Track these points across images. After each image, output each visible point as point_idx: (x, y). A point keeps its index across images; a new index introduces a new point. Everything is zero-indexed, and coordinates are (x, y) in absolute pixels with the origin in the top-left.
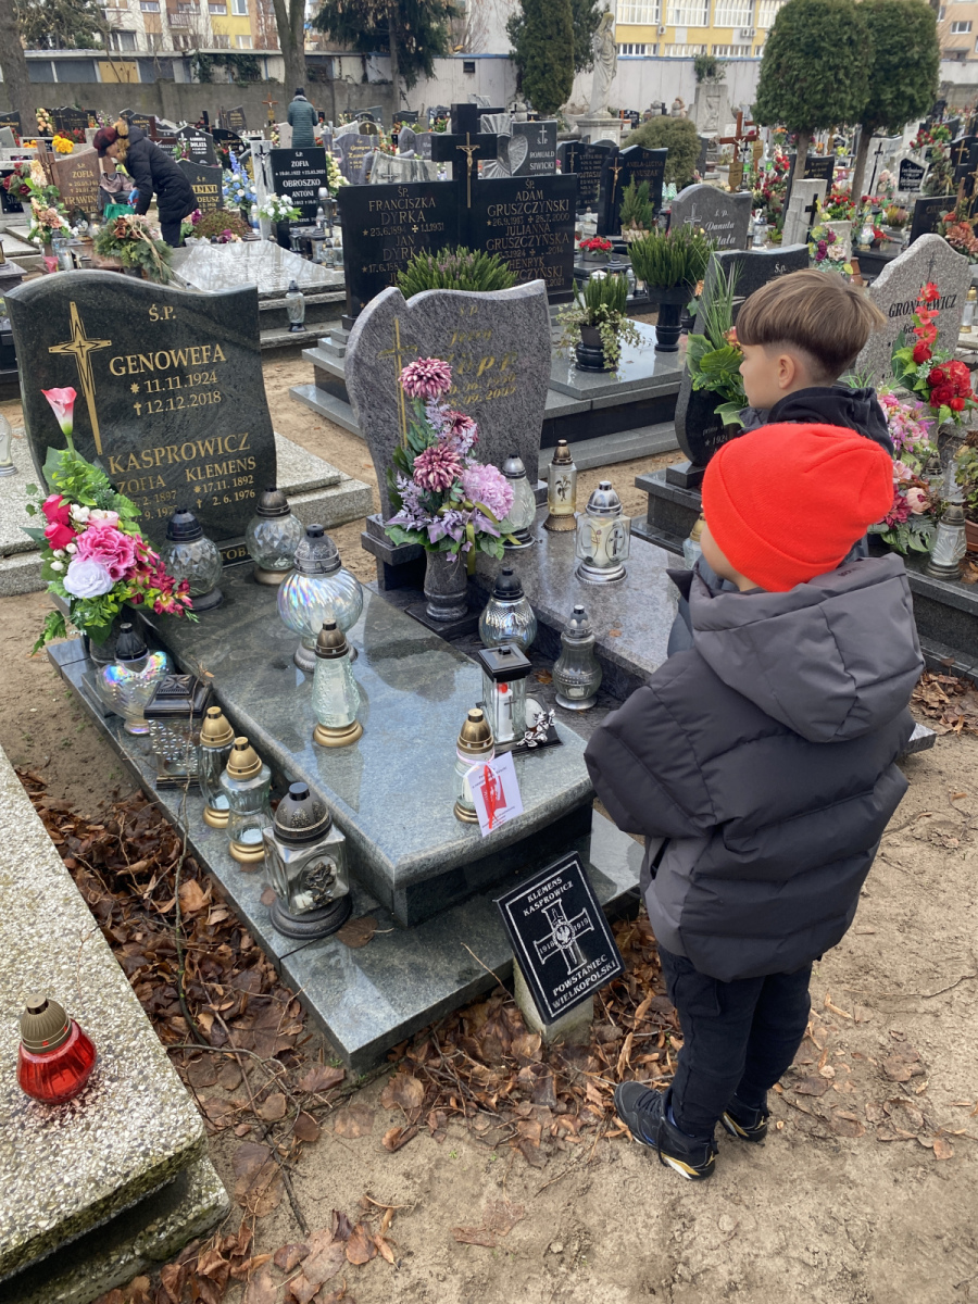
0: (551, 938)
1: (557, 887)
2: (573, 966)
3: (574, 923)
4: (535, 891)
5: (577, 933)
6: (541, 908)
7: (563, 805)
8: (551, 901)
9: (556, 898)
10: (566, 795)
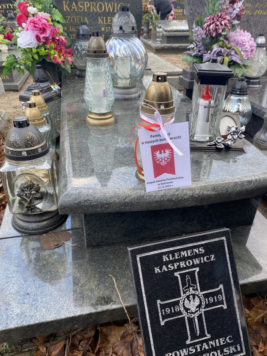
0: (177, 303)
1: (197, 256)
2: (194, 337)
3: (206, 296)
4: (173, 252)
5: (207, 306)
6: (175, 271)
7: (230, 191)
8: (187, 268)
9: (194, 266)
10: (236, 184)
